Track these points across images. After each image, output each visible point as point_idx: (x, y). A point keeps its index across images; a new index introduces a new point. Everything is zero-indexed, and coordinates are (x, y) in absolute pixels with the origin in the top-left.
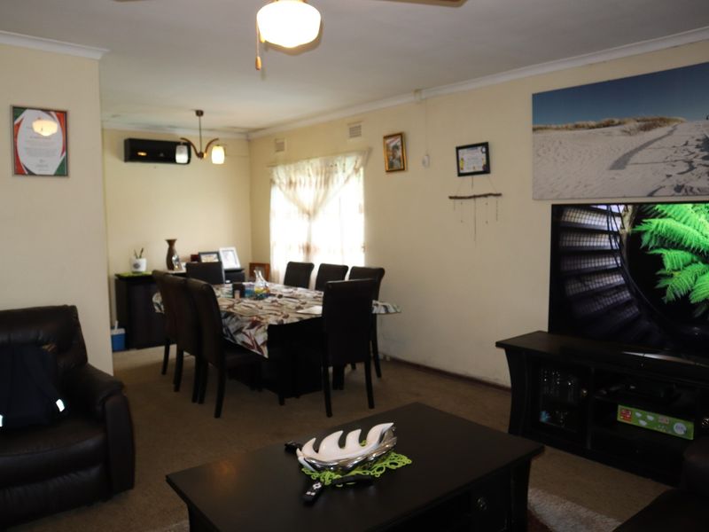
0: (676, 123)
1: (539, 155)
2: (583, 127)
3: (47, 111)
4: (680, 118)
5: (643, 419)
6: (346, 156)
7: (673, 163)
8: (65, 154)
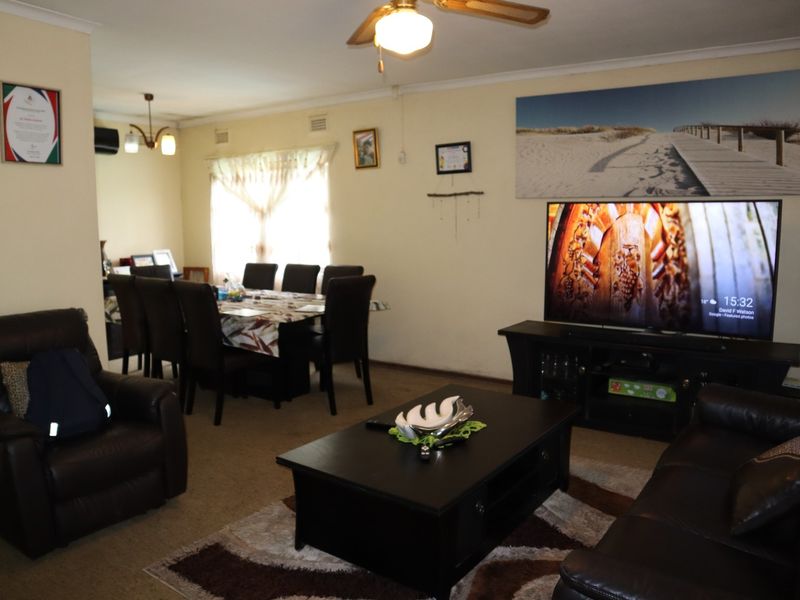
0: (647, 133)
1: (522, 156)
2: (565, 132)
3: (38, 90)
4: (651, 129)
5: (630, 389)
6: (307, 151)
7: (646, 168)
8: (57, 139)
